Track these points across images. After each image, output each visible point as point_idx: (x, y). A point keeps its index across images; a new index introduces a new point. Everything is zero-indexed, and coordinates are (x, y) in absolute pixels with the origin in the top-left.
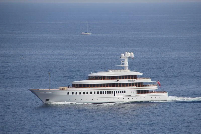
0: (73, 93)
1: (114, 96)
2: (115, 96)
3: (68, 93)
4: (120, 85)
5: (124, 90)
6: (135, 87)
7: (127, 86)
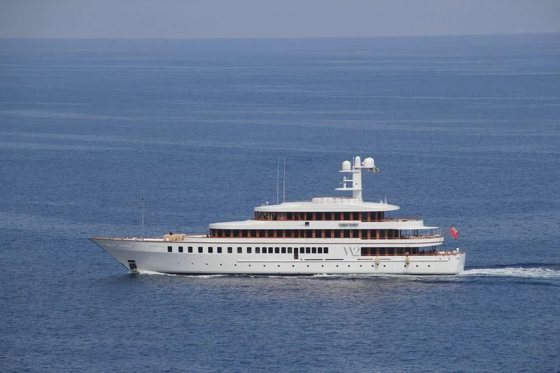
0: (181, 249)
1: (296, 260)
2: (299, 260)
3: (170, 249)
4: (318, 233)
5: (323, 246)
6: (359, 240)
7: (340, 237)
